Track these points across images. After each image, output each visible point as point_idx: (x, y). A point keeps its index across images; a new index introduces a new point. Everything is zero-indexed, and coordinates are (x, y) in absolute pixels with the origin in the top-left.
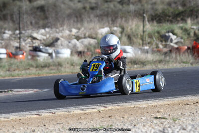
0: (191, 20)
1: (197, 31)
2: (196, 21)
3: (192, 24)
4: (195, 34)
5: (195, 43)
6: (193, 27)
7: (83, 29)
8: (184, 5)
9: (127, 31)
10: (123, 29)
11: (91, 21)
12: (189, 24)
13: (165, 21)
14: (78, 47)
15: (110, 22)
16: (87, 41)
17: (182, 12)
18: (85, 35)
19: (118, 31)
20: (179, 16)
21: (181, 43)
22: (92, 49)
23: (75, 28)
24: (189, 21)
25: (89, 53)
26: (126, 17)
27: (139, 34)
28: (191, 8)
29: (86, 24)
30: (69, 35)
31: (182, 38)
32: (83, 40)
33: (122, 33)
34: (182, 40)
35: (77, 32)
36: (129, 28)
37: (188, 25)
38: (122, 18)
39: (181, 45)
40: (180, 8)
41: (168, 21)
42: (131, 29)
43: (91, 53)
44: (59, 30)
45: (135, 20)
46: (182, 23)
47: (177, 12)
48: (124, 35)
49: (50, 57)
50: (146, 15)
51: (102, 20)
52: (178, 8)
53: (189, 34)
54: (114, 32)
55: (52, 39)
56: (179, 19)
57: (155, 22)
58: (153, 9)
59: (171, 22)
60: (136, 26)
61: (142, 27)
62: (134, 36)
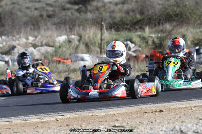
0: (149, 28)
1: (155, 40)
2: (154, 29)
3: (151, 33)
4: (153, 42)
5: (154, 52)
6: (151, 35)
7: (40, 37)
8: (142, 13)
9: (85, 39)
10: (81, 37)
11: (48, 28)
12: (148, 32)
13: (123, 29)
14: (35, 55)
15: (68, 30)
16: (44, 49)
17: (141, 20)
18: (42, 43)
19: (76, 39)
20: (137, 24)
21: (140, 51)
22: (50, 57)
23: (32, 36)
24: (147, 29)
25: (46, 61)
26: (84, 25)
27: (97, 42)
28: (150, 17)
29: (43, 32)
30: (26, 43)
31: (140, 46)
32: (41, 48)
33: (79, 41)
34: (141, 49)
35: (34, 40)
36: (87, 36)
37: (146, 34)
38: (79, 26)
39: (139, 53)
40: (139, 16)
41: (126, 29)
42: (89, 37)
43: (48, 61)
44: (16, 38)
45: (93, 28)
46: (140, 31)
47: (135, 21)
48: (81, 43)
49: (6, 65)
50: (104, 23)
51: (60, 27)
52: (136, 16)
53: (147, 42)
54: (71, 40)
55: (9, 47)
56: (137, 27)
57: (113, 30)
58: (111, 17)
59: (129, 30)
60: (94, 34)
61: (100, 35)
62: (92, 44)
